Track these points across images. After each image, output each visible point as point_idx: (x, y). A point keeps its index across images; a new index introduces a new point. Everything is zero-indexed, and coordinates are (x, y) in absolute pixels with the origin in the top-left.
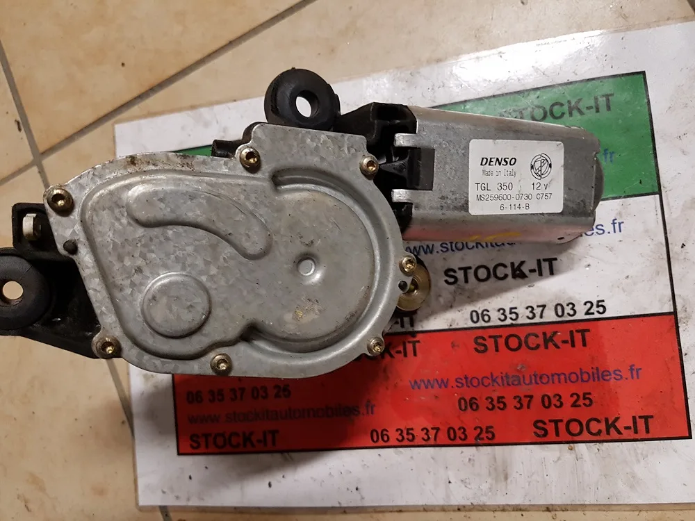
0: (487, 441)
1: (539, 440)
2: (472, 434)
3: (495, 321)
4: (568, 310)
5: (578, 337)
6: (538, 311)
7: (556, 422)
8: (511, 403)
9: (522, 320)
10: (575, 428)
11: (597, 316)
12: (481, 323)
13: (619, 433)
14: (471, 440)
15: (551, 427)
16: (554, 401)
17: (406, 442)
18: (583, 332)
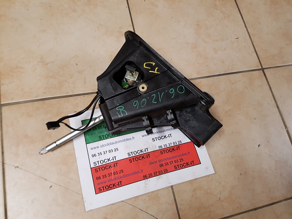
0: (166, 172)
1: (176, 170)
2: (163, 172)
3: (163, 148)
4: (175, 143)
5: (178, 148)
6: (170, 144)
7: (178, 165)
8: (169, 163)
9: (168, 146)
10: (181, 166)
11: (180, 144)
12: (161, 148)
13: (189, 165)
14: (163, 173)
15: (177, 167)
16: (177, 161)
17: (151, 177)
18: (179, 147)
